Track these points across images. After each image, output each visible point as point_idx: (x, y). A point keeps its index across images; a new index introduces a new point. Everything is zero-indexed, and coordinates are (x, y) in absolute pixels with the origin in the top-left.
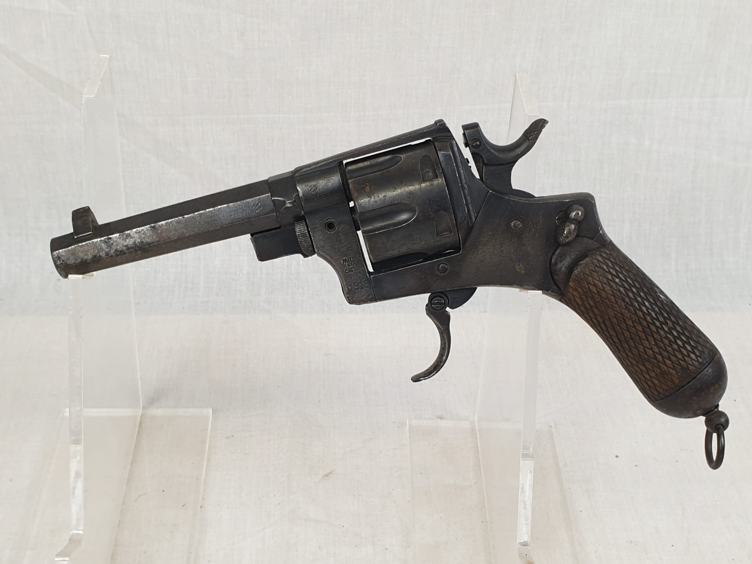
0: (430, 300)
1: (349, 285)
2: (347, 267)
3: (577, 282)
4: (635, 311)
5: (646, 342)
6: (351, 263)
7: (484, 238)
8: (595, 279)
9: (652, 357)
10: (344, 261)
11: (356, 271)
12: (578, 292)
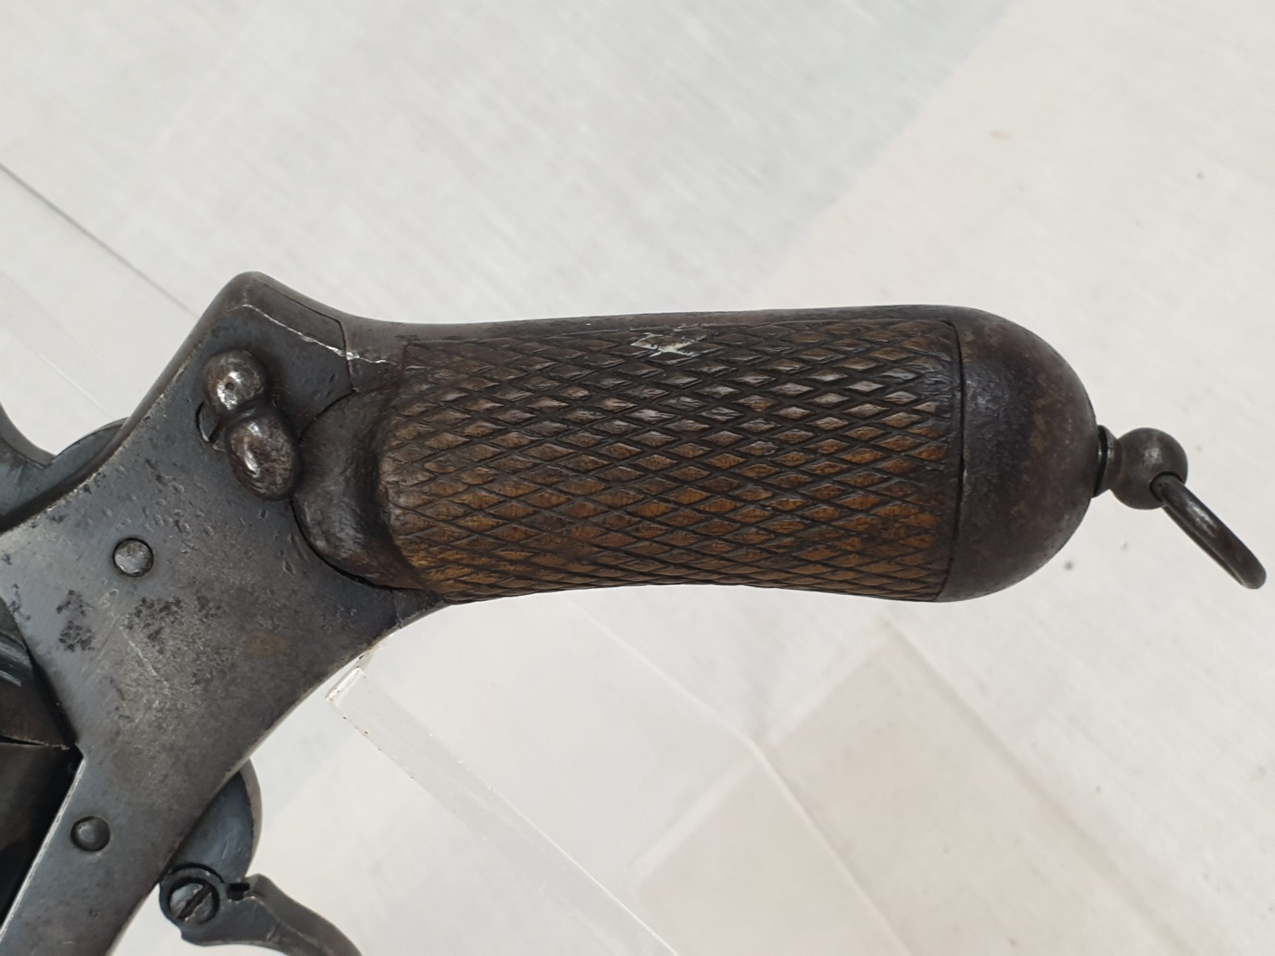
3: (423, 546)
4: (635, 467)
5: (745, 511)
8: (456, 494)
9: (801, 527)
12: (456, 562)
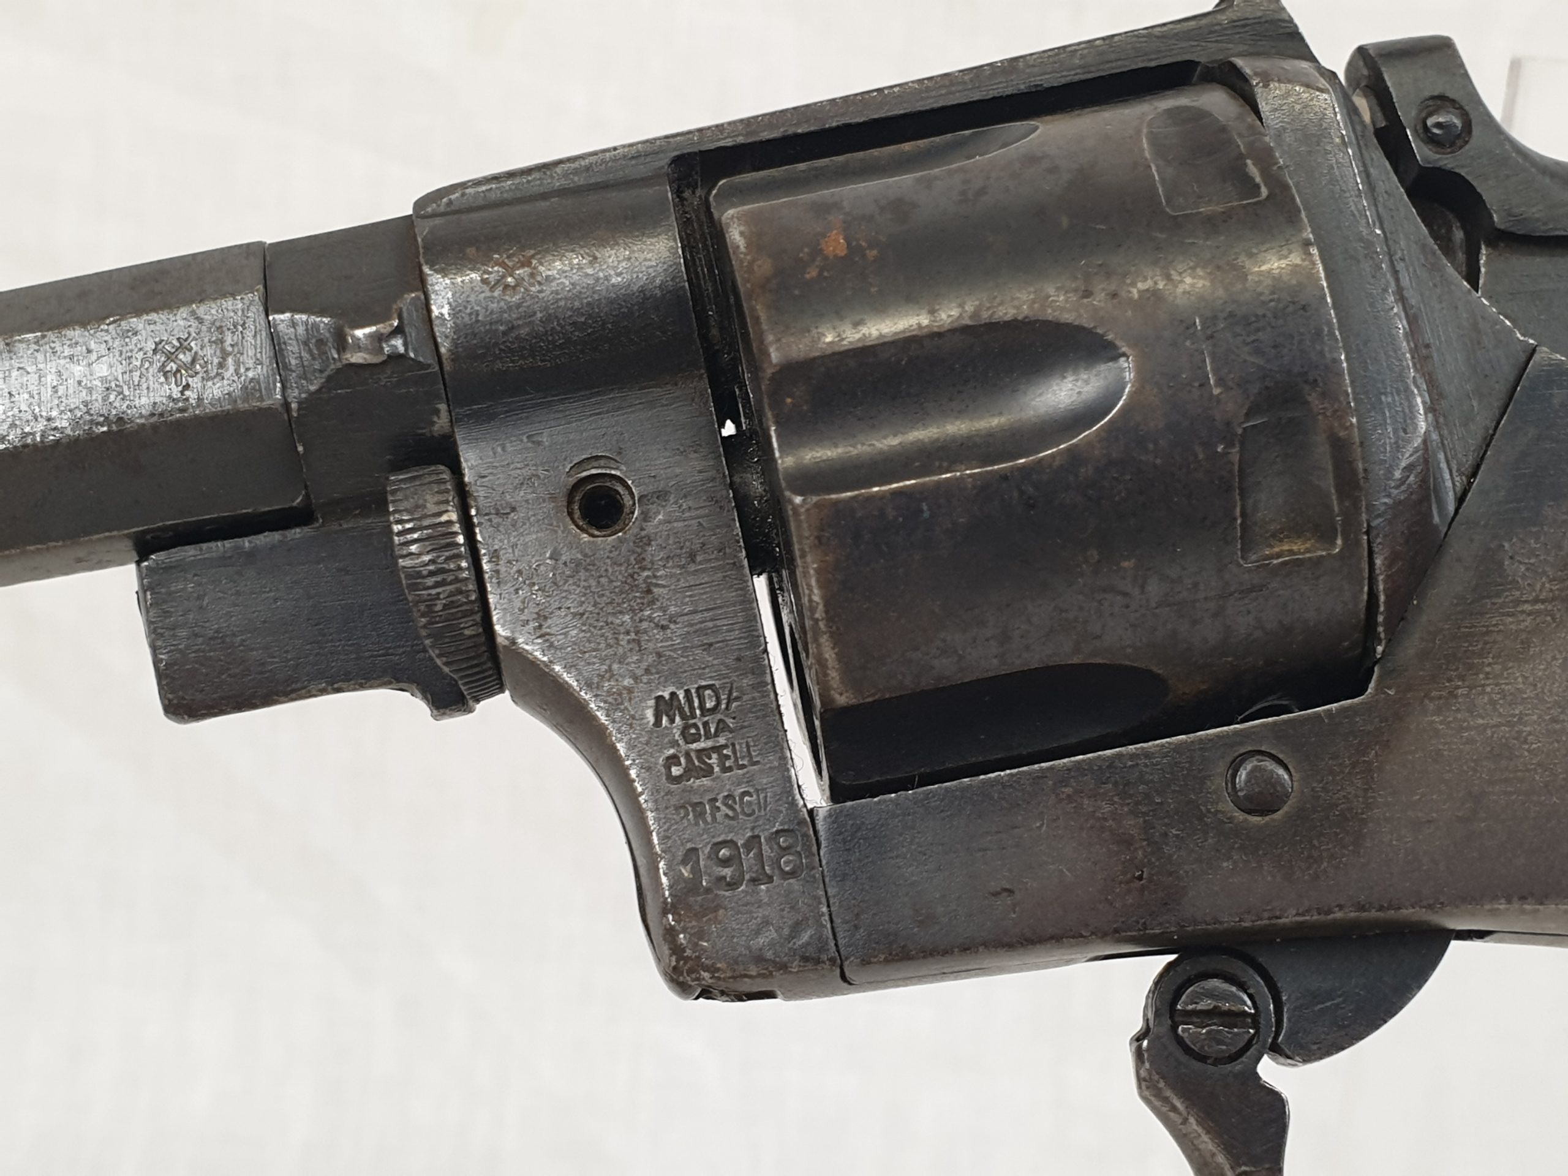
0: (1168, 997)
1: (680, 854)
2: (674, 744)
6: (706, 725)
7: (1513, 615)
10: (662, 707)
11: (730, 769)
